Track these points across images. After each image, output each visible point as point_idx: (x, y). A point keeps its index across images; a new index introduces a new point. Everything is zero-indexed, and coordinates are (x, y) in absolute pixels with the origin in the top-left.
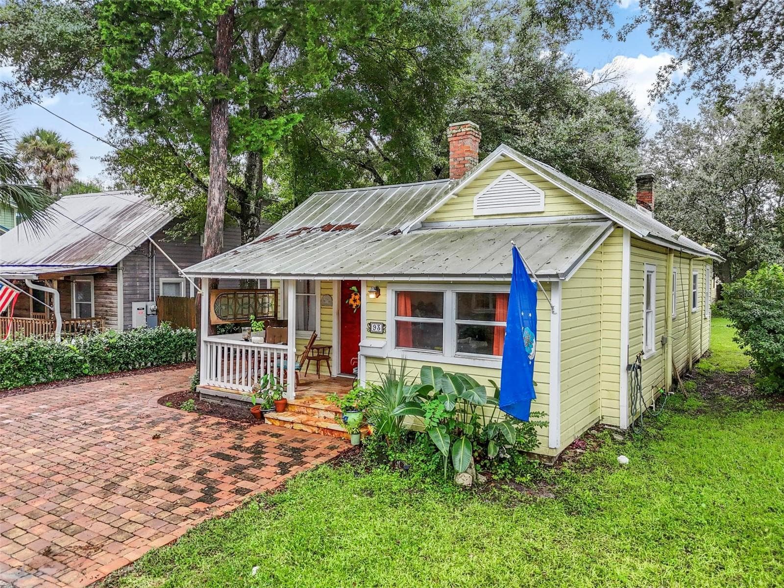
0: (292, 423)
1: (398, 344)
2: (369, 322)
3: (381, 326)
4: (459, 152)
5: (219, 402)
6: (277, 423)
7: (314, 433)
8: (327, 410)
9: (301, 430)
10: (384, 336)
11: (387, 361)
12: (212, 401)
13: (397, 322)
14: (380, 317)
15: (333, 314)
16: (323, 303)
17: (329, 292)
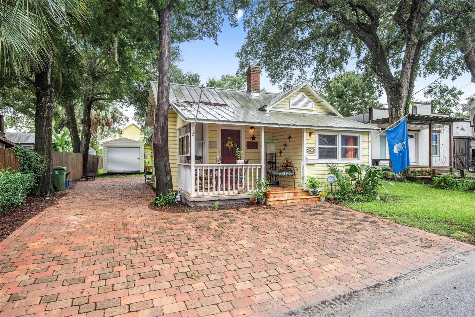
0: (286, 200)
1: (320, 157)
2: (308, 148)
3: (313, 150)
4: (256, 79)
5: (210, 204)
6: (277, 202)
7: (299, 202)
8: (289, 193)
9: (292, 202)
10: (314, 154)
11: (316, 165)
12: (203, 205)
13: (320, 148)
14: (312, 146)
15: (218, 151)
16: (210, 146)
17: (215, 140)
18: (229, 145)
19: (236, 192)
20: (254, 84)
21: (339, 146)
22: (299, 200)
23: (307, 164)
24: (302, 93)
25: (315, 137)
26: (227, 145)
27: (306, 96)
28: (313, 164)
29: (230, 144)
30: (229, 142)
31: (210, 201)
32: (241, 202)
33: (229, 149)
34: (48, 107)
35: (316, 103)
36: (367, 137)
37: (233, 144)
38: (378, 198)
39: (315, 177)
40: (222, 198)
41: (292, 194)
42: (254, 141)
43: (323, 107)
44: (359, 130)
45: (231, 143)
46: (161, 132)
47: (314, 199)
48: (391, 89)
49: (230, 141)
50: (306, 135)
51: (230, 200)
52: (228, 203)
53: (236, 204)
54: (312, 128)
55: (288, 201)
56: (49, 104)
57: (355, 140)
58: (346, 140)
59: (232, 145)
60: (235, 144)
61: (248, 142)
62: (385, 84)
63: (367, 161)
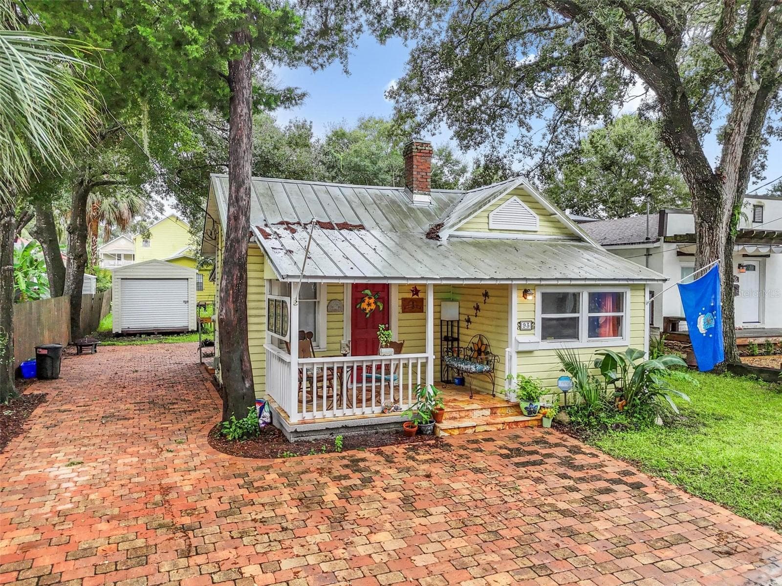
0: (475, 427)
1: (544, 338)
2: (519, 321)
3: (530, 324)
4: (422, 167)
5: (327, 436)
6: (456, 432)
7: (499, 430)
8: (482, 409)
9: (486, 431)
10: (532, 331)
11: (536, 353)
12: (314, 437)
13: (543, 319)
14: (529, 316)
15: (345, 320)
16: (330, 310)
17: (339, 297)
18: (366, 307)
19: (377, 410)
20: (419, 176)
21: (584, 315)
22: (500, 426)
23: (518, 352)
24: (515, 197)
25: (535, 299)
26: (364, 305)
27: (523, 204)
28: (531, 352)
29: (369, 305)
30: (367, 299)
31: (327, 429)
32: (386, 430)
33: (367, 314)
34: (4, 225)
35: (542, 218)
36: (642, 293)
37: (375, 303)
38: (659, 421)
39: (534, 376)
40: (350, 423)
41: (488, 412)
42: (415, 296)
43: (558, 225)
44: (626, 282)
45: (372, 301)
46: (233, 297)
47: (530, 424)
48: (700, 185)
49: (370, 298)
50: (516, 297)
51: (365, 426)
52: (362, 433)
53: (376, 433)
54: (529, 282)
55: (478, 429)
56: (7, 219)
57: (618, 301)
58: (597, 301)
59: (373, 307)
60: (379, 304)
61: (404, 300)
62: (688, 173)
63: (640, 340)
